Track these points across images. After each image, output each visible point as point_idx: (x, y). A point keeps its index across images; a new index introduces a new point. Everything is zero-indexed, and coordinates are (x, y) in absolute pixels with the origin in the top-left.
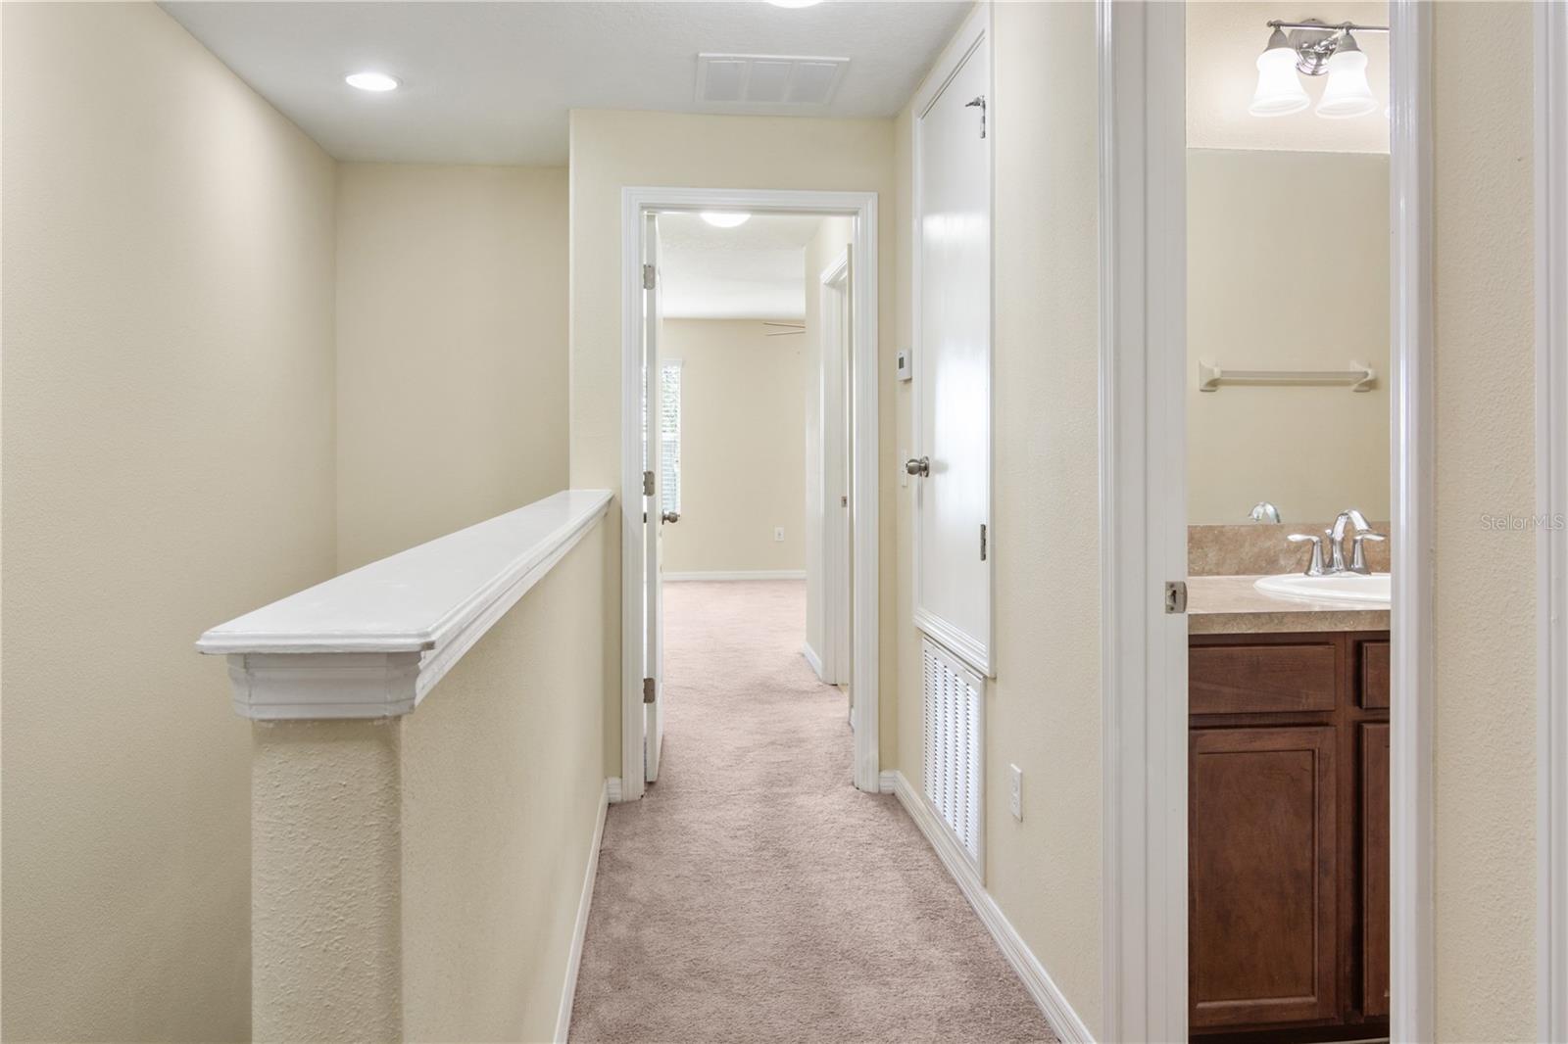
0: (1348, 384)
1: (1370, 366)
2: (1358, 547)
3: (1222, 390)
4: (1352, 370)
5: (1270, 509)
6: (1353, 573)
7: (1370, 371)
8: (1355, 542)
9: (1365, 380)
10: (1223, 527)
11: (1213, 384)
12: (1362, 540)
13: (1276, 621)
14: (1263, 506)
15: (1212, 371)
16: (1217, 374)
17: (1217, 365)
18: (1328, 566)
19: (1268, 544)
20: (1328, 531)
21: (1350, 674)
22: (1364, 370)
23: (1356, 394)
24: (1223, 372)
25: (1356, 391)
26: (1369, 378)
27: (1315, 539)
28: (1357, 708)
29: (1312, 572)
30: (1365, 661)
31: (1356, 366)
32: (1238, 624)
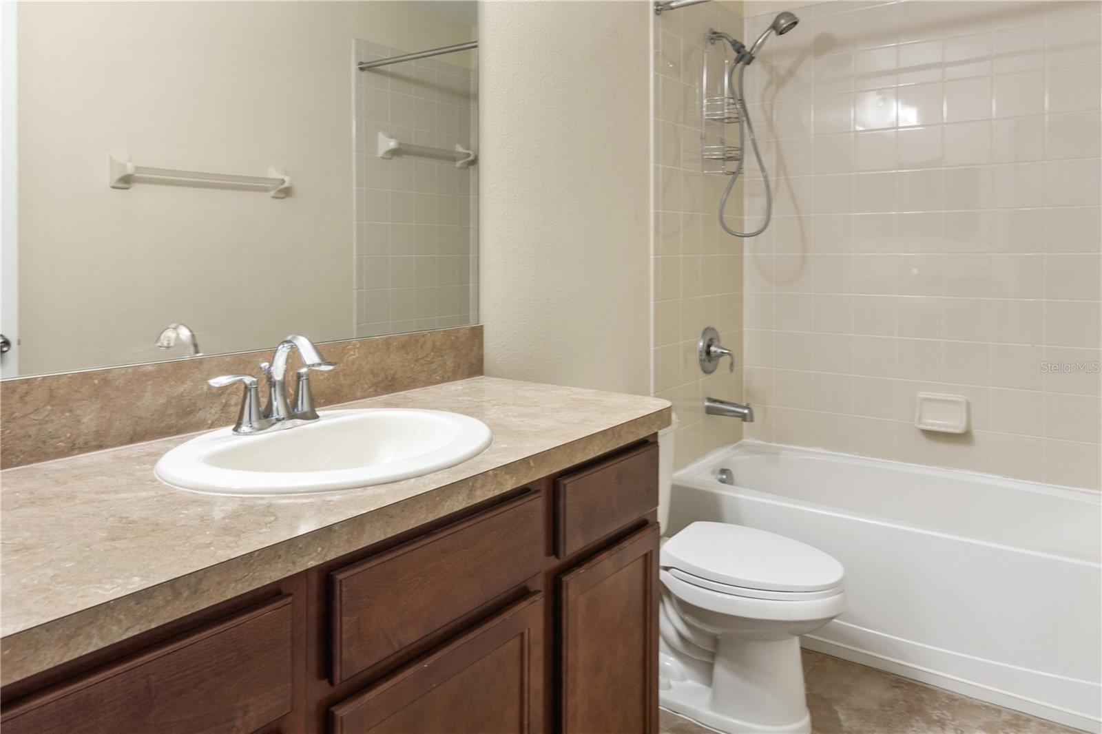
0: (266, 190)
1: (286, 174)
2: (303, 384)
3: (137, 189)
4: (270, 177)
5: (185, 333)
6: (299, 421)
7: (287, 179)
8: (299, 376)
9: (282, 187)
10: (108, 371)
11: (126, 181)
12: (308, 374)
13: (186, 593)
14: (175, 329)
15: (124, 166)
16: (130, 169)
17: (130, 160)
18: (266, 415)
19: (182, 389)
20: (265, 365)
21: (313, 634)
22: (280, 176)
23: (275, 200)
24: (137, 168)
25: (273, 197)
26: (286, 185)
27: (248, 380)
28: (325, 682)
29: (244, 428)
30: (338, 605)
31: (274, 173)
32: (100, 628)
